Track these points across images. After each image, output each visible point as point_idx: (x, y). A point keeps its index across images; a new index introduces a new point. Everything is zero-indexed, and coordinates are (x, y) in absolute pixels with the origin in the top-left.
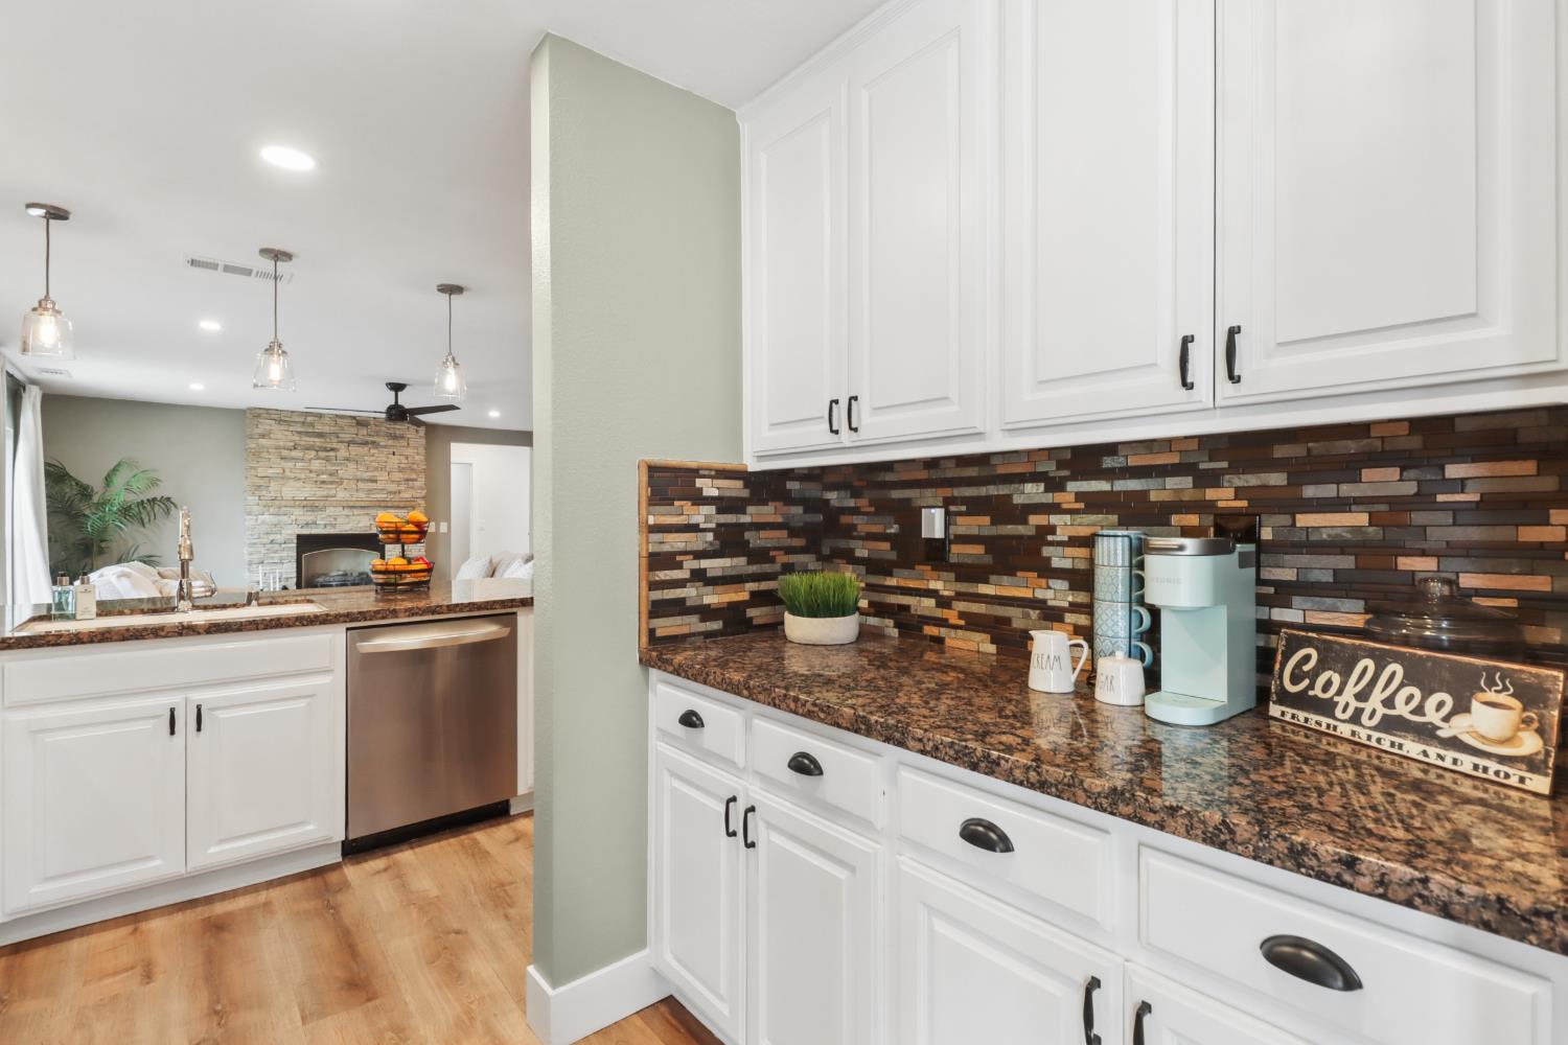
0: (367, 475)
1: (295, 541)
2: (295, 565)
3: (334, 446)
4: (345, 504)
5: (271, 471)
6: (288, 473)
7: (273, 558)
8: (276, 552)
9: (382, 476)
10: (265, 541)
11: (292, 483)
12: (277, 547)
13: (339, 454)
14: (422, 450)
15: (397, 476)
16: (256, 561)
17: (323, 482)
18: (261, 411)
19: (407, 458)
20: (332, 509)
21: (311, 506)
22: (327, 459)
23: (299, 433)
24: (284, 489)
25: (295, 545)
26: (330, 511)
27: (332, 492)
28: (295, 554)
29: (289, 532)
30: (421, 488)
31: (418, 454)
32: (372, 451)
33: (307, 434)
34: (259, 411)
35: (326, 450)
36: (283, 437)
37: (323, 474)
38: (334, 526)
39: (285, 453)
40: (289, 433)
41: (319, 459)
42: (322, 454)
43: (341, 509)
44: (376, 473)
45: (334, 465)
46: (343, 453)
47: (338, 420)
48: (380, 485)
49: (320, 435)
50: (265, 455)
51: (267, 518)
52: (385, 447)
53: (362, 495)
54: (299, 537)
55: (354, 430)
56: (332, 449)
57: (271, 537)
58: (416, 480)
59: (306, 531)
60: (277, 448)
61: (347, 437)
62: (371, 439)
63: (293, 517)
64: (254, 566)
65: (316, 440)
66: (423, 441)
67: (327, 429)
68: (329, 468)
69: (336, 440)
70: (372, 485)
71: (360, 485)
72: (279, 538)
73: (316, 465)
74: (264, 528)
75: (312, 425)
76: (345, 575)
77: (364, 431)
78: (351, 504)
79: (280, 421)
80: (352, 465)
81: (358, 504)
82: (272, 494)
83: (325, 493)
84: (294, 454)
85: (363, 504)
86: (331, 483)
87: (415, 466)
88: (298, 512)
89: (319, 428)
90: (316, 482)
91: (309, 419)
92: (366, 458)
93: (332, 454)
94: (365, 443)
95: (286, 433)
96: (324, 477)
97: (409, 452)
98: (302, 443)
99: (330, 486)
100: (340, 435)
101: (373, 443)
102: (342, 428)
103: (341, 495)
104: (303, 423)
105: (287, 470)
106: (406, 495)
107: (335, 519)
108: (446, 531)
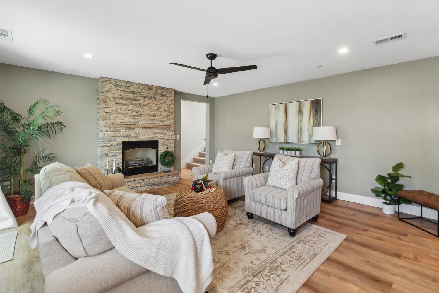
0: (152, 113)
1: (122, 145)
2: (122, 157)
3: (139, 98)
4: (143, 126)
5: (111, 109)
6: (119, 111)
7: (112, 153)
8: (114, 150)
9: (158, 114)
10: (108, 145)
11: (120, 116)
12: (113, 148)
13: (140, 102)
14: (173, 102)
15: (164, 114)
16: (105, 155)
17: (134, 116)
18: (107, 79)
19: (167, 106)
20: (137, 129)
21: (129, 127)
22: (136, 105)
23: (124, 91)
24: (117, 119)
25: (122, 147)
26: (137, 130)
27: (138, 121)
28: (122, 151)
29: (119, 140)
30: (173, 120)
31: (171, 104)
32: (154, 102)
33: (127, 92)
34: (106, 79)
35: (135, 100)
36: (117, 93)
37: (134, 112)
38: (138, 137)
39: (117, 101)
40: (119, 91)
41: (132, 104)
42: (134, 102)
43: (141, 129)
44: (155, 112)
45: (139, 107)
46: (142, 102)
47: (140, 86)
48: (156, 118)
49: (133, 93)
50: (108, 101)
51: (110, 133)
52: (159, 100)
53: (150, 122)
54: (124, 142)
55: (147, 91)
56: (138, 100)
57: (111, 143)
58: (170, 116)
59: (126, 140)
60: (114, 98)
61: (144, 94)
62: (153, 96)
63: (121, 133)
64: (103, 158)
65: (131, 95)
66: (173, 98)
67: (135, 90)
68: (137, 109)
69: (139, 96)
70: (153, 118)
71: (149, 117)
72: (115, 143)
73: (131, 107)
74: (108, 139)
75: (129, 88)
76: (141, 160)
77: (151, 92)
78: (146, 126)
79: (115, 85)
80: (146, 108)
81: (148, 126)
82: (112, 121)
83: (135, 121)
84: (122, 101)
85: (151, 126)
86: (137, 116)
87: (171, 110)
88: (123, 130)
89: (132, 89)
90: (131, 115)
91: (128, 84)
92: (151, 105)
93: (137, 102)
94: (151, 98)
95: (117, 91)
96: (134, 113)
97: (168, 102)
98: (125, 96)
99: (137, 118)
100: (141, 93)
101: (154, 98)
102: (142, 90)
103: (141, 122)
104: (126, 86)
105: (118, 109)
106: (167, 123)
107: (139, 134)
108: (179, 139)
